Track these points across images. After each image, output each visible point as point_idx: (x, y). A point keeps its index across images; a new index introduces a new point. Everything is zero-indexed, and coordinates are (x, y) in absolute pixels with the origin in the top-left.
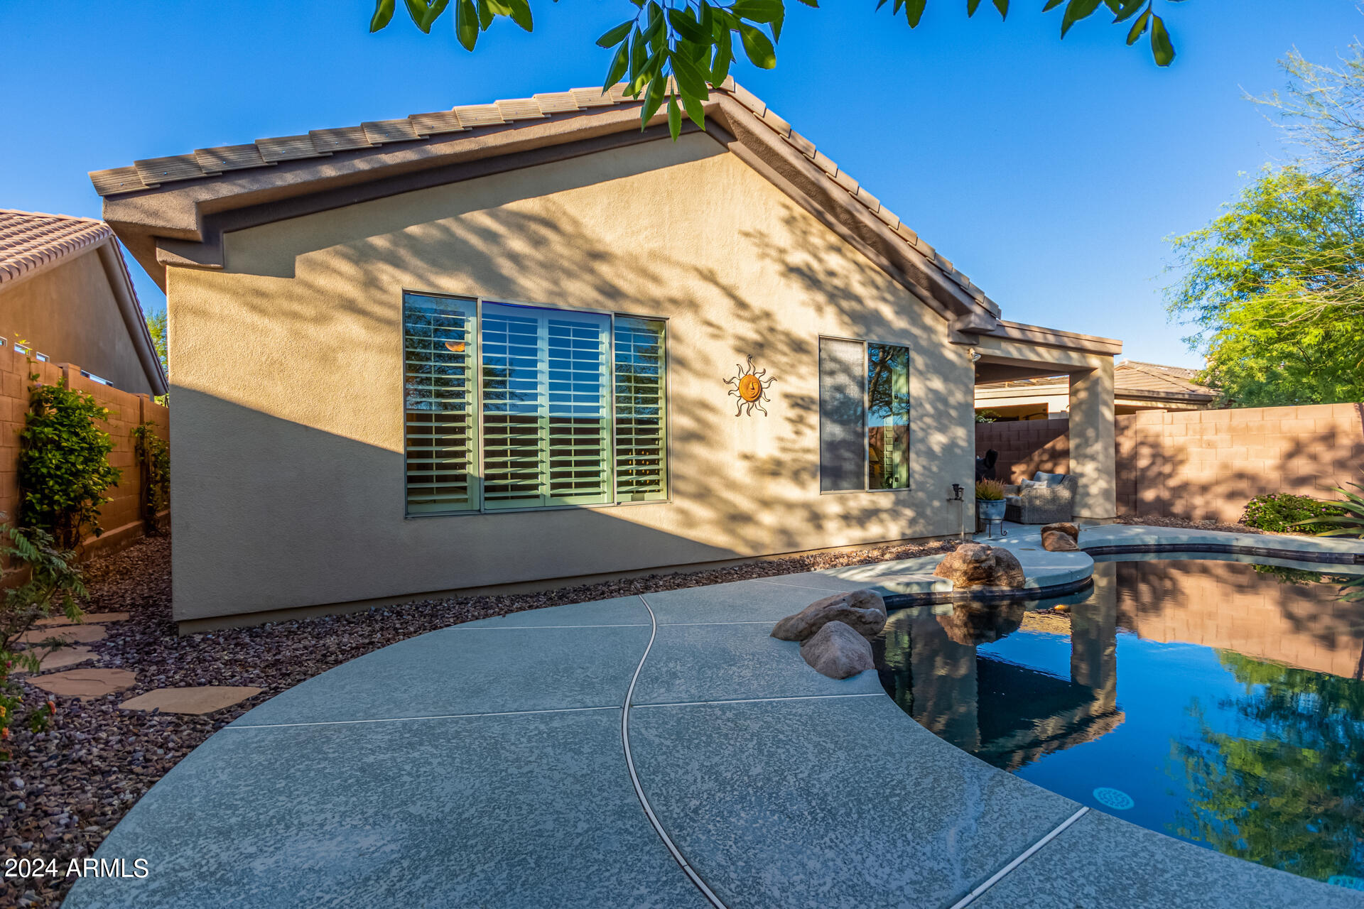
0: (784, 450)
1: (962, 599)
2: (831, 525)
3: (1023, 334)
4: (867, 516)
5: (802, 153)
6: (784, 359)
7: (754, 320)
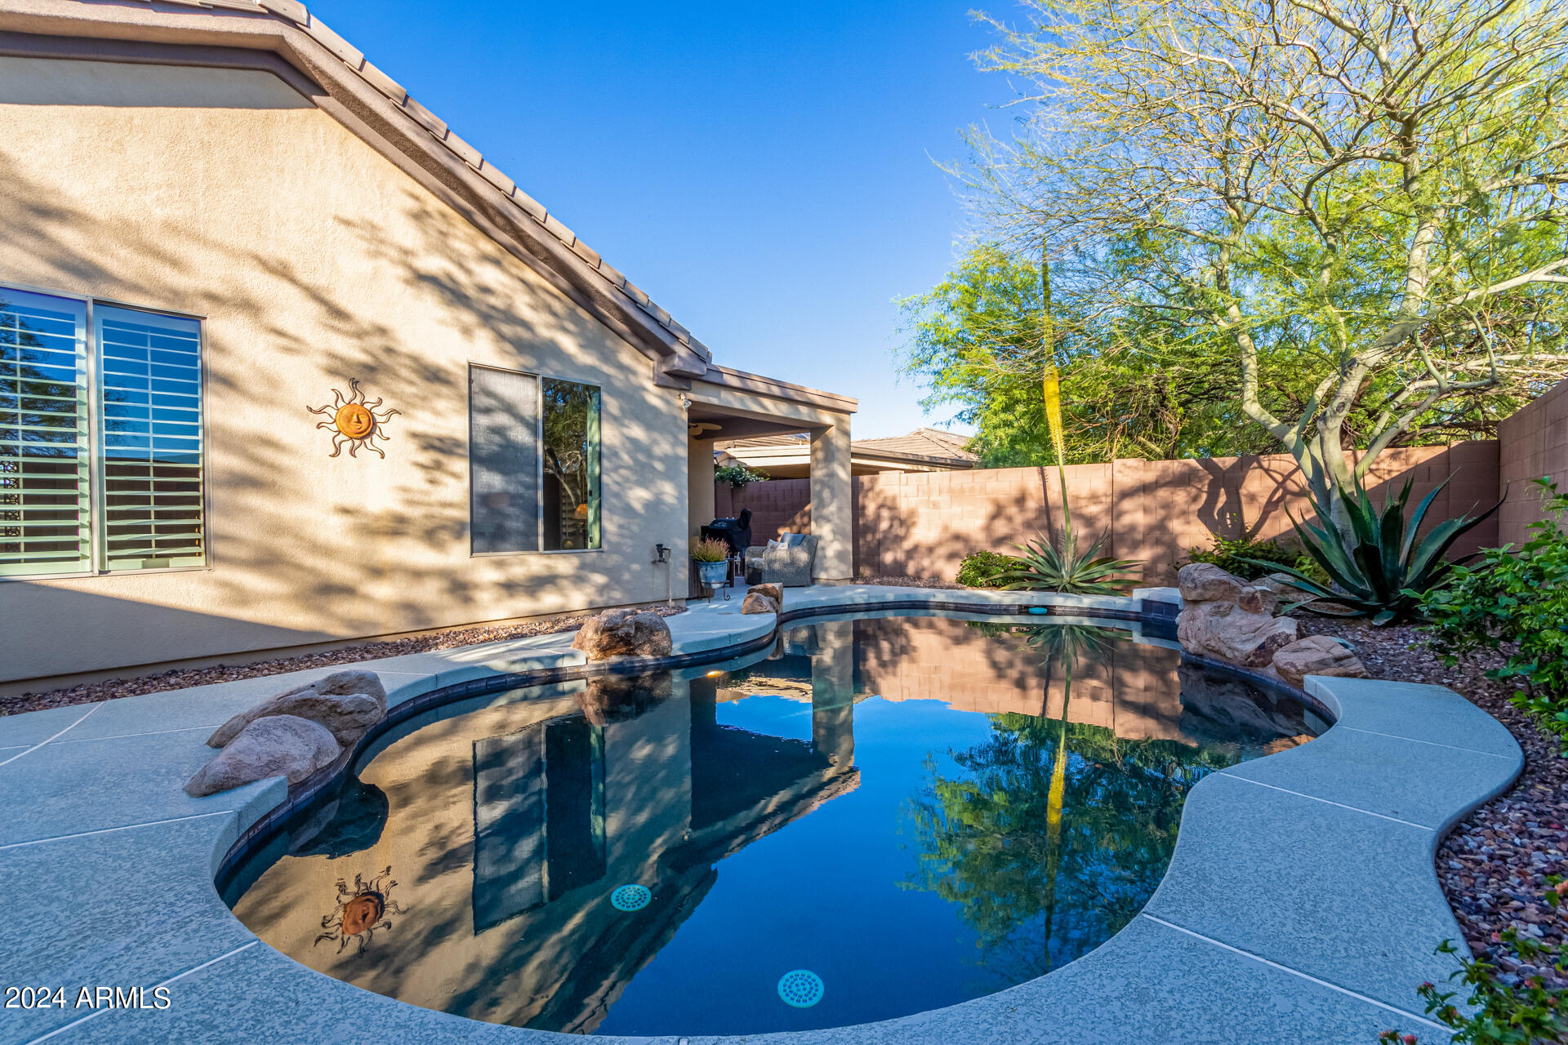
0: (411, 503)
1: (598, 672)
2: (484, 597)
3: (744, 383)
4: (536, 584)
5: (427, 130)
6: (410, 390)
7: (360, 335)
